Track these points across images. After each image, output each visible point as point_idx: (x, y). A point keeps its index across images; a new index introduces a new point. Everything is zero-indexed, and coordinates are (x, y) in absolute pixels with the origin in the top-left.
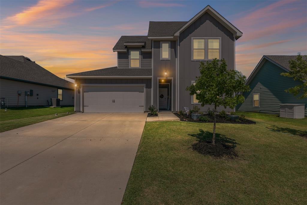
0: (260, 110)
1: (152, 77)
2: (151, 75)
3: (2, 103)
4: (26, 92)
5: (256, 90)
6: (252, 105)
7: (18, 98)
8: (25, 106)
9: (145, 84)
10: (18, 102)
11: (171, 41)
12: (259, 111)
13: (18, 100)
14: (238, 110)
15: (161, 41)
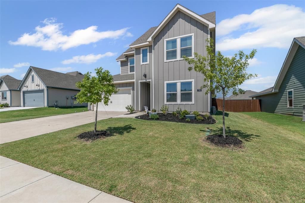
0: (294, 113)
1: (135, 80)
2: (134, 79)
3: (56, 104)
4: (72, 97)
5: (290, 86)
6: (286, 105)
7: (67, 101)
8: (71, 106)
9: (132, 87)
10: (67, 103)
11: (149, 46)
12: (292, 114)
13: (67, 102)
14: (275, 112)
15: (142, 47)
